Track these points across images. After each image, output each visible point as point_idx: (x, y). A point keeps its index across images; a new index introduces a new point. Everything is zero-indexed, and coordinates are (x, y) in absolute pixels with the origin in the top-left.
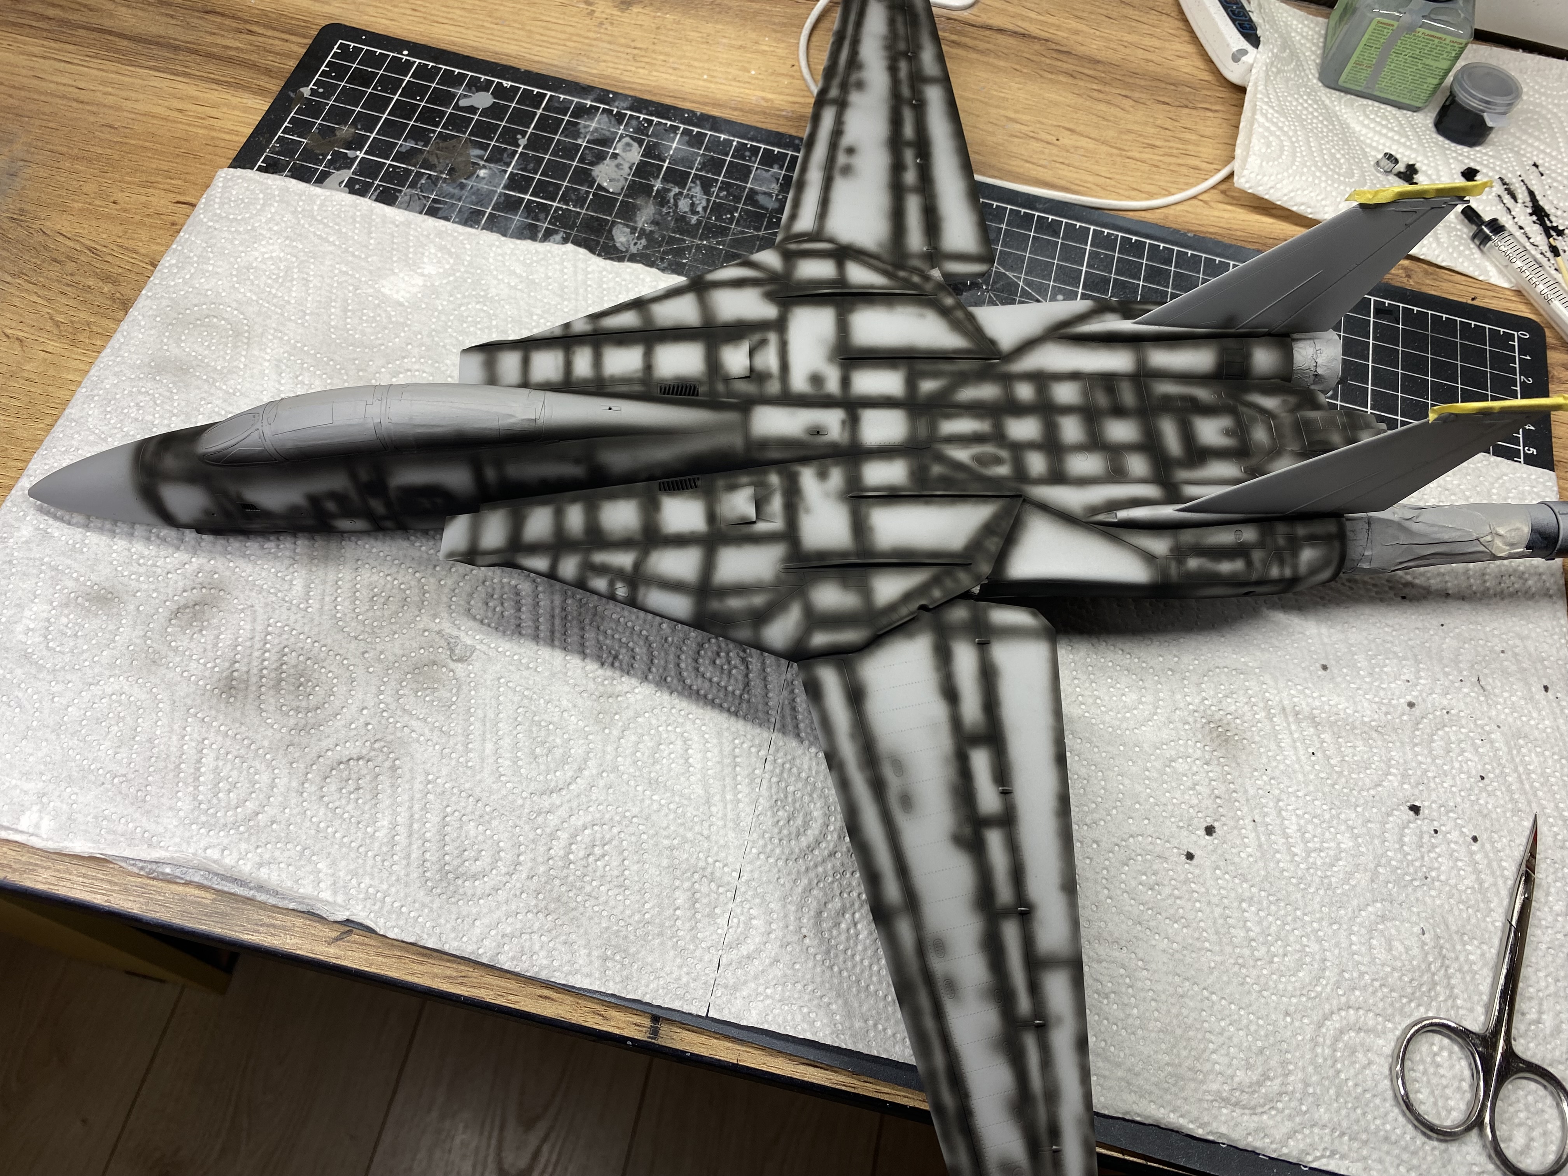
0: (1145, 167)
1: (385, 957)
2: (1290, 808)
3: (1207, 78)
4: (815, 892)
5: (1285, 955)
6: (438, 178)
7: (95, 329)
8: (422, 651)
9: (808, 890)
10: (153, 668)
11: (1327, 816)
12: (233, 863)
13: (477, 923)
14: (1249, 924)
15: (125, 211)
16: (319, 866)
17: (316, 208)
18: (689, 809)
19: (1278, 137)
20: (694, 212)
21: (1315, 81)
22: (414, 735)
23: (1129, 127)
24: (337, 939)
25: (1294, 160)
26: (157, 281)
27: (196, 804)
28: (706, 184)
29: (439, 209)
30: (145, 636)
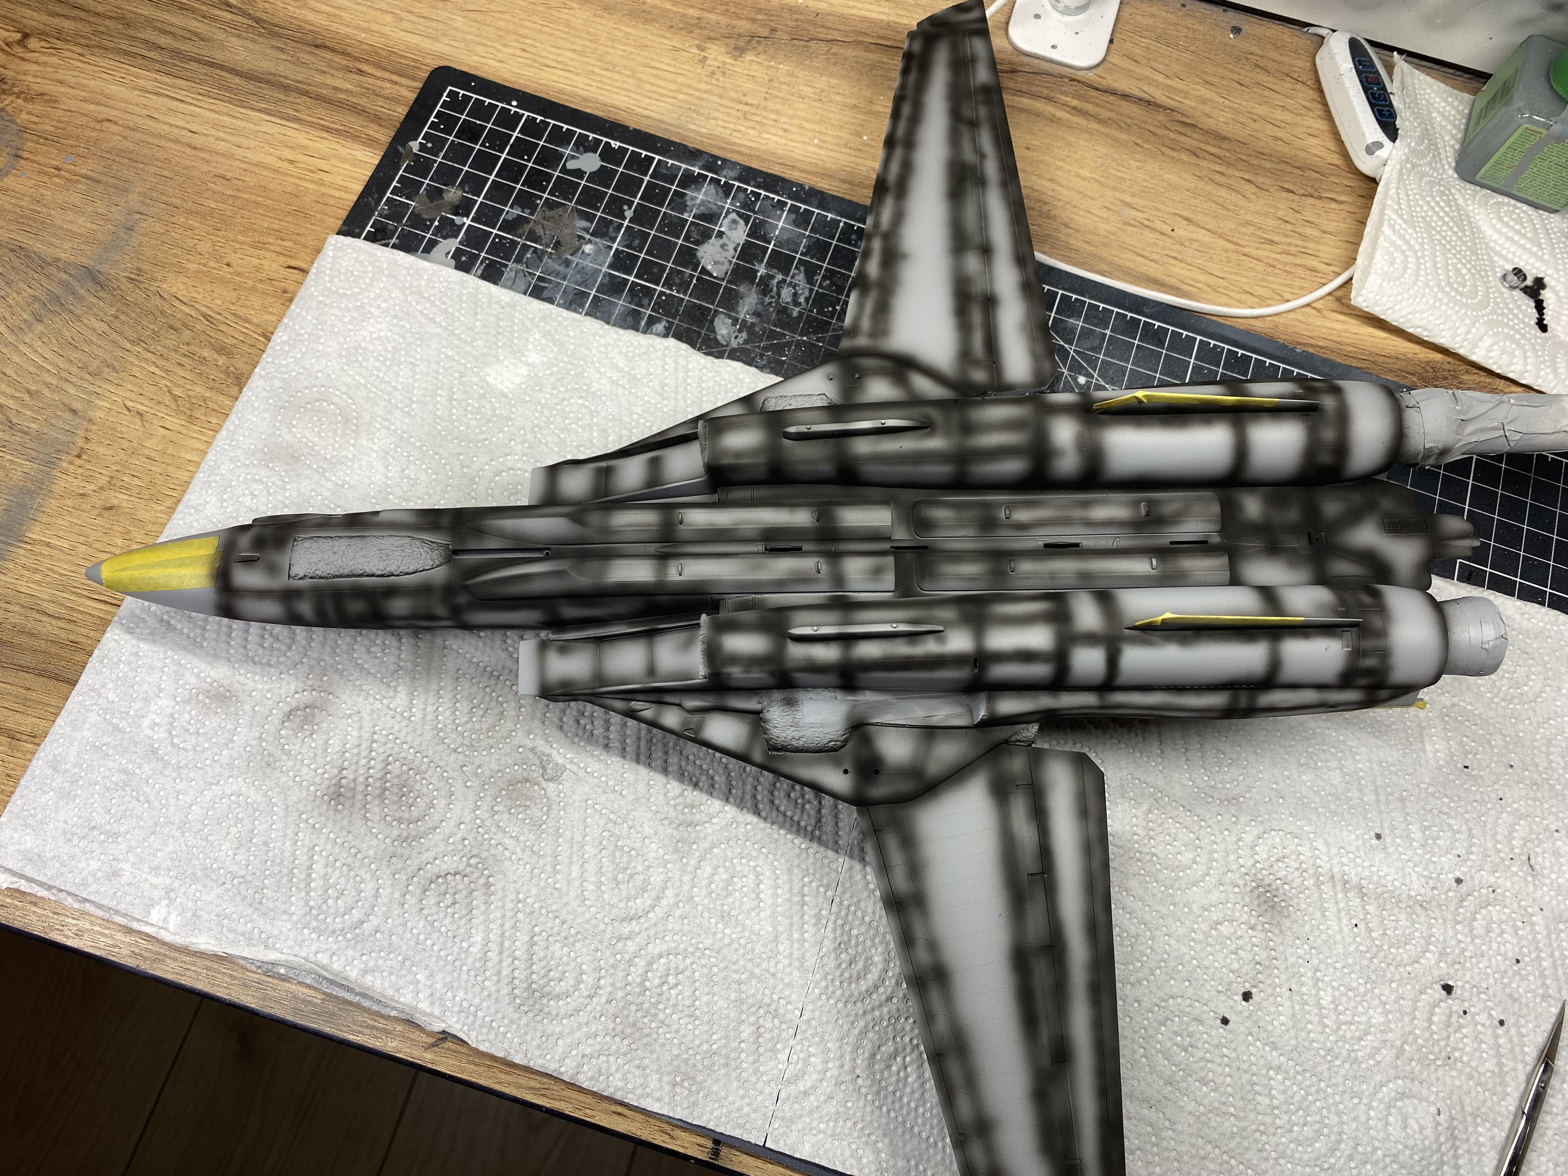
0: (1260, 267)
1: (476, 1065)
2: (1326, 979)
3: (1336, 162)
4: (870, 1035)
5: (1305, 1125)
6: (544, 252)
7: (210, 405)
8: (516, 767)
9: (864, 1032)
10: (268, 771)
11: (1362, 989)
12: (340, 969)
13: (560, 1042)
14: (1274, 1092)
15: (238, 275)
16: (418, 976)
17: (423, 283)
18: (758, 945)
19: (1403, 252)
20: (796, 303)
21: (1451, 172)
22: (507, 853)
23: (1249, 217)
24: (433, 1045)
25: (1417, 280)
26: (270, 360)
27: (308, 909)
28: (810, 272)
29: (544, 288)
30: (260, 737)
